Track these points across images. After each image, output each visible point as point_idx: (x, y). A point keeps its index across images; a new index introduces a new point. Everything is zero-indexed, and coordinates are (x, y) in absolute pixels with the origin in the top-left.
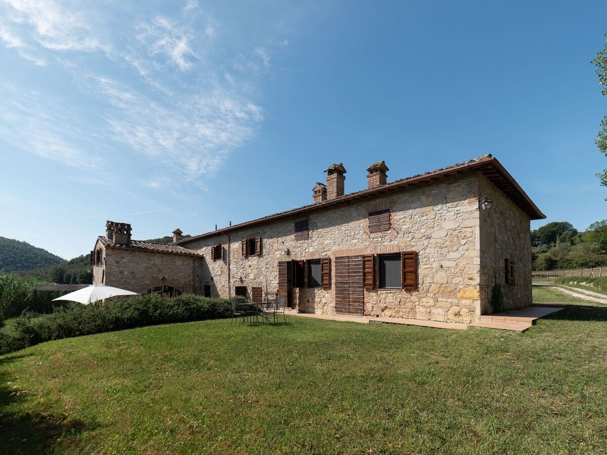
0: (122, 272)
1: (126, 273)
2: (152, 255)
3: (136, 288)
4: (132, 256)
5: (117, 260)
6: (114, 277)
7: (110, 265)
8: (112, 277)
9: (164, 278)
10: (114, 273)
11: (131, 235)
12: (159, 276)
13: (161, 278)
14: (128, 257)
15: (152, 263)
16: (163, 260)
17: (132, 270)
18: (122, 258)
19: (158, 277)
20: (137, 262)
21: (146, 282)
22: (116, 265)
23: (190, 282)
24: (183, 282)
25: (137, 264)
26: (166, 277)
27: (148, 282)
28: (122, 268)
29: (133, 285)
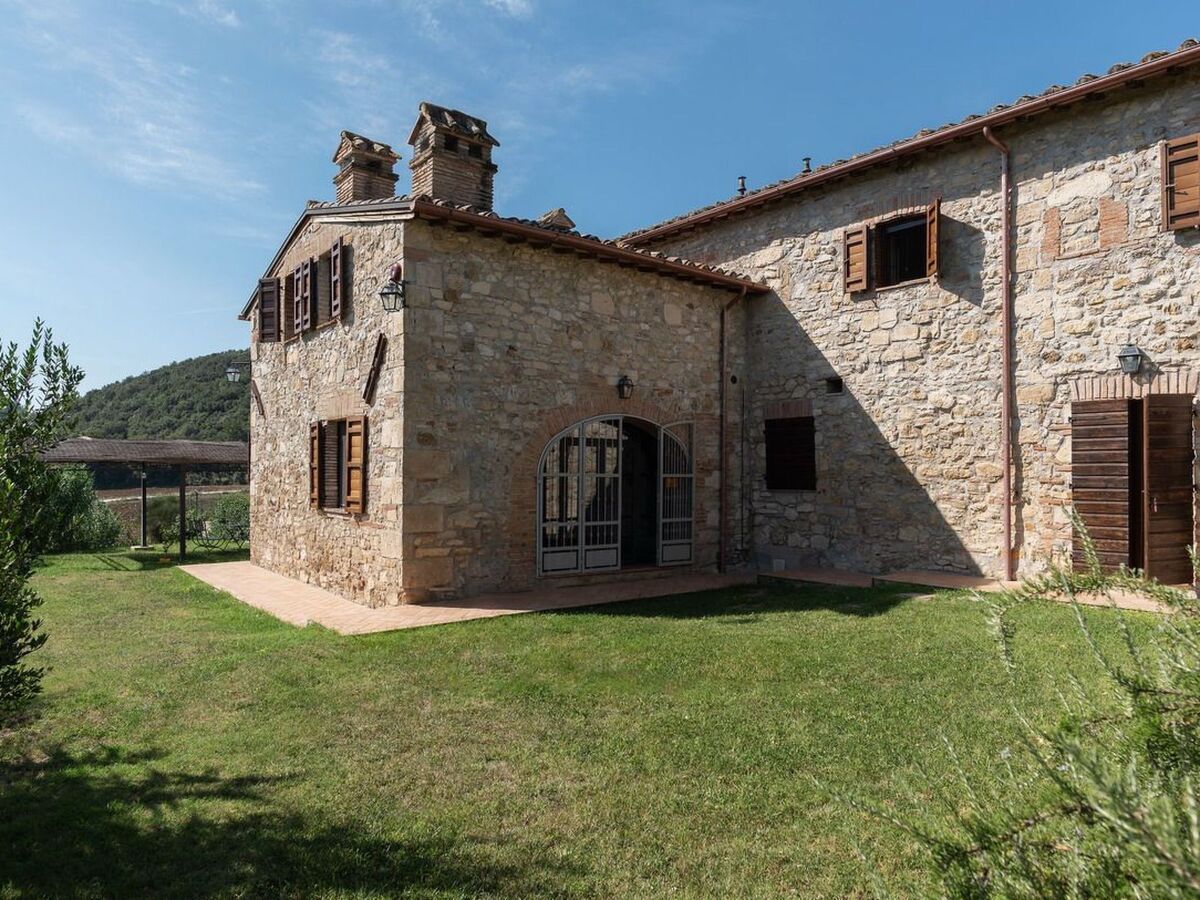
0: (469, 346)
1: (487, 351)
2: (583, 265)
3: (527, 424)
4: (510, 269)
5: (453, 280)
6: (440, 368)
7: (423, 306)
8: (432, 367)
9: (624, 381)
10: (438, 345)
11: (494, 168)
12: (606, 371)
13: (613, 381)
14: (494, 271)
15: (583, 306)
16: (620, 300)
17: (508, 335)
18: (471, 274)
19: (603, 377)
20: (526, 298)
21: (560, 399)
22: (447, 305)
23: (707, 407)
24: (686, 403)
25: (528, 306)
26: (633, 376)
27: (569, 398)
28: (469, 327)
29: (514, 409)
